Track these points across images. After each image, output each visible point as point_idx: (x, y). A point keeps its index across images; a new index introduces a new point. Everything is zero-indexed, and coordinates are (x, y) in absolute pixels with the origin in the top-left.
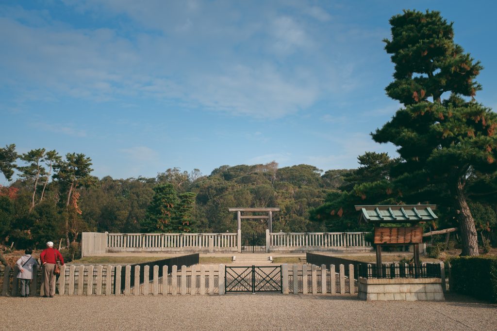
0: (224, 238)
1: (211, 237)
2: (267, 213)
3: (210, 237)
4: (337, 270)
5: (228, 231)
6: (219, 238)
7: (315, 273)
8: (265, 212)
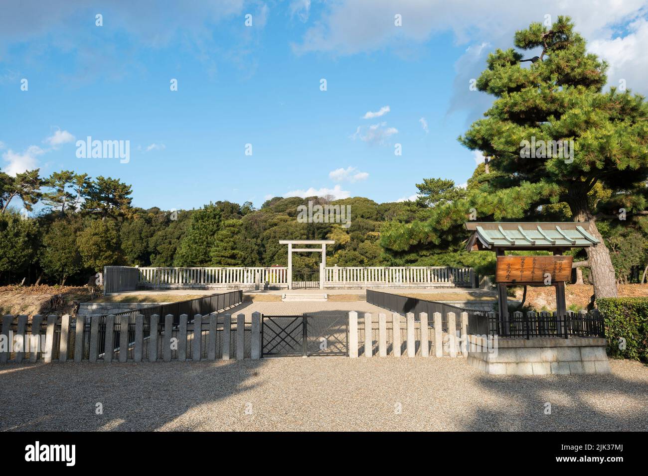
0: (273, 272)
1: (258, 272)
2: (320, 246)
3: (256, 271)
4: (431, 323)
5: (277, 265)
6: (267, 272)
7: (397, 326)
8: (319, 245)
